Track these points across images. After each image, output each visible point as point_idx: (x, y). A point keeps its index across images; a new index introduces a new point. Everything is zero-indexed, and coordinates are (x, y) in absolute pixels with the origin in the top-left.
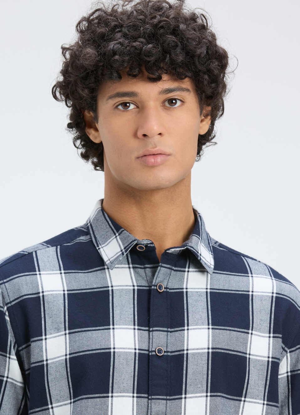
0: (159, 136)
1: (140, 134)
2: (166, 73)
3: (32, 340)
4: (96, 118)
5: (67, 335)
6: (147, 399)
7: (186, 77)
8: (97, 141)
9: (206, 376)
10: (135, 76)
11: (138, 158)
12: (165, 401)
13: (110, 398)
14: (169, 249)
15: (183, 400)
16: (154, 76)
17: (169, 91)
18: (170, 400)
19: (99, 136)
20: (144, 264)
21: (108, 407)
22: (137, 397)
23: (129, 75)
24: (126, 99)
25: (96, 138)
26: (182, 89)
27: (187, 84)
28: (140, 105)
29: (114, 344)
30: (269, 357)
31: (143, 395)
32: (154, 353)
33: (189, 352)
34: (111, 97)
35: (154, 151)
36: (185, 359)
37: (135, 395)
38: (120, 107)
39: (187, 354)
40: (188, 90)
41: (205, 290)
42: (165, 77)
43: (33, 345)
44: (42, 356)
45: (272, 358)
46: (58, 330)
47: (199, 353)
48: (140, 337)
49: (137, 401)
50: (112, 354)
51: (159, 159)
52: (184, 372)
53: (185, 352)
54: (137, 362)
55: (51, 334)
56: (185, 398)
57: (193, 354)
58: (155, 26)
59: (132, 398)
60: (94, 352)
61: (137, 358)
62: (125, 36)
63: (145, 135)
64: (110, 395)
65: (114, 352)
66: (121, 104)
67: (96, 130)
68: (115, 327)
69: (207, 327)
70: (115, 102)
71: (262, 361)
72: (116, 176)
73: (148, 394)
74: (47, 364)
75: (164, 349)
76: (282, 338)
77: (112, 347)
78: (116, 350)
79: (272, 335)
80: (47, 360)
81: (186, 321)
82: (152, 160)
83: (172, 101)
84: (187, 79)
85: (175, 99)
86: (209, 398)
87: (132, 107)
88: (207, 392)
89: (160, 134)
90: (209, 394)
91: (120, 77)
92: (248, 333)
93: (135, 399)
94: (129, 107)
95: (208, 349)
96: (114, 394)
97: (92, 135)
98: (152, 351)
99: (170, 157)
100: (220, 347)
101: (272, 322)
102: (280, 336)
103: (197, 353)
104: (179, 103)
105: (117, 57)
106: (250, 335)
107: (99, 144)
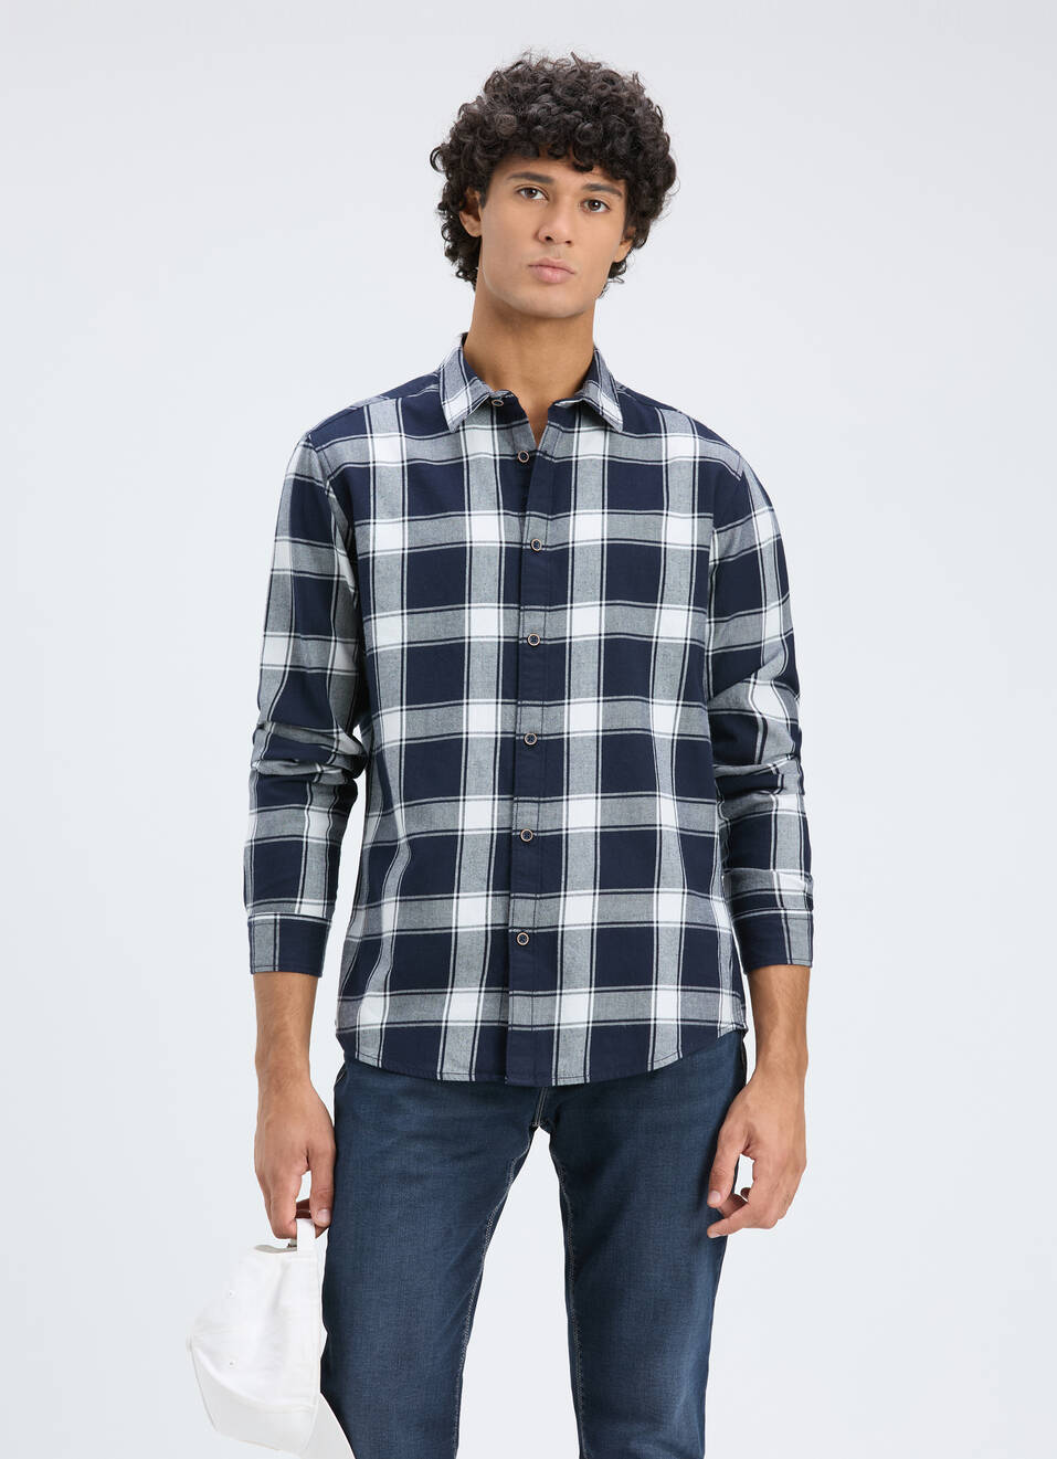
0: (567, 245)
1: (542, 235)
2: (600, 165)
3: (356, 523)
4: (484, 201)
5: (406, 523)
6: (516, 611)
7: (622, 177)
8: (474, 234)
9: (599, 577)
10: (557, 157)
11: (531, 266)
12: (542, 613)
13: (467, 610)
14: (558, 402)
15: (569, 611)
16: (583, 164)
17: (596, 188)
18: (550, 611)
19: (479, 228)
20: (510, 422)
21: (464, 622)
22: (504, 608)
23: (551, 154)
24: (535, 184)
25: (473, 229)
26: (613, 191)
27: (621, 187)
28: (551, 197)
29: (471, 537)
30: (693, 545)
31: (512, 605)
32: (529, 547)
33: (576, 545)
34: (515, 176)
35: (555, 261)
36: (570, 555)
37: (502, 605)
38: (523, 193)
39: (573, 548)
40: (620, 194)
41: (602, 458)
42: (597, 170)
43: (357, 530)
44: (368, 546)
45: (698, 546)
46: (393, 515)
47: (589, 546)
48: (507, 524)
49: (504, 615)
50: (468, 550)
51: (558, 275)
52: (570, 573)
53: (571, 545)
54: (503, 560)
55: (382, 518)
56: (571, 608)
57: (581, 548)
58: (601, 99)
59: (497, 610)
60: (443, 547)
61: (503, 555)
62: (557, 100)
63: (548, 239)
64: (467, 605)
65: (471, 547)
66: (526, 189)
67: (477, 218)
68: (472, 512)
69: (601, 511)
70: (518, 183)
71: (684, 551)
72: (490, 287)
73: (519, 602)
74: (373, 558)
75: (542, 543)
76: (714, 518)
77: (468, 540)
78: (473, 545)
79: (696, 514)
80: (374, 552)
81: (573, 504)
82: (548, 272)
83: (593, 204)
84: (622, 181)
85: (599, 203)
86: (604, 607)
87: (539, 196)
88: (601, 600)
89: (569, 242)
90: (604, 602)
91: (538, 155)
92: (662, 514)
93: (502, 610)
94: (535, 194)
95: (603, 540)
96: (472, 605)
97: (468, 223)
98: (526, 544)
99: (573, 276)
100: (619, 537)
101: (696, 497)
102: (712, 515)
103: (586, 547)
104: (602, 209)
105: (539, 127)
106: (664, 517)
107: (475, 238)
